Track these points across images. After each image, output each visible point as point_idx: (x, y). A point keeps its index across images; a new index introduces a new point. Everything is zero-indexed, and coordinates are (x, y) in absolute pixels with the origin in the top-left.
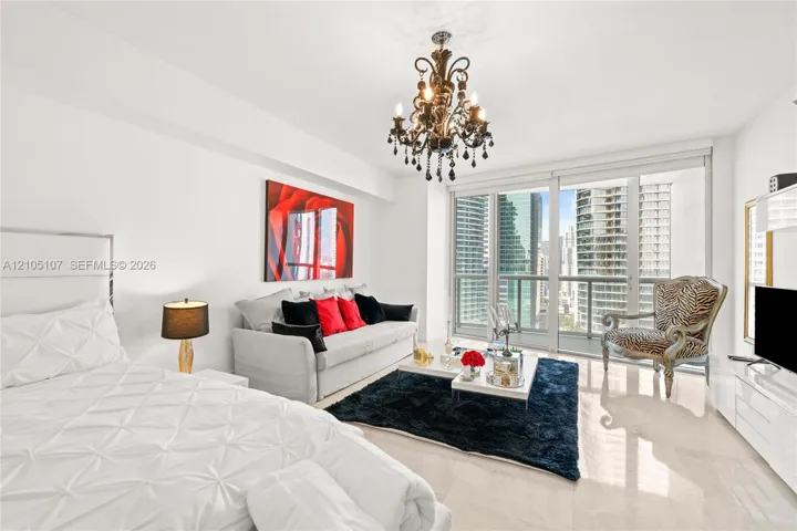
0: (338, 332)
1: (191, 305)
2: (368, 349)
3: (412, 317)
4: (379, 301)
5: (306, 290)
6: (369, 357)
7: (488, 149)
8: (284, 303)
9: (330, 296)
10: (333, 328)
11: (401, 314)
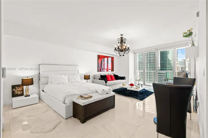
0: (110, 81)
2: (115, 84)
3: (125, 79)
4: (119, 76)
5: (105, 73)
6: (115, 85)
7: (129, 51)
8: (101, 75)
9: (109, 74)
10: (109, 80)
11: (123, 78)
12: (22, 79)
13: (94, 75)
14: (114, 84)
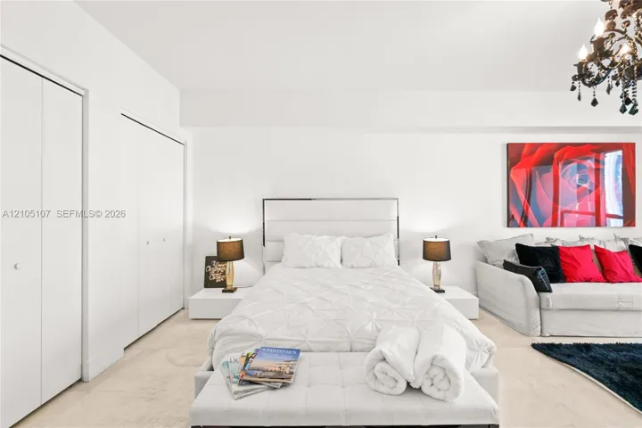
0: (588, 281)
1: (438, 240)
2: (624, 306)
8: (518, 246)
9: (585, 244)
12: (218, 243)
13: (481, 243)
14: (617, 310)
